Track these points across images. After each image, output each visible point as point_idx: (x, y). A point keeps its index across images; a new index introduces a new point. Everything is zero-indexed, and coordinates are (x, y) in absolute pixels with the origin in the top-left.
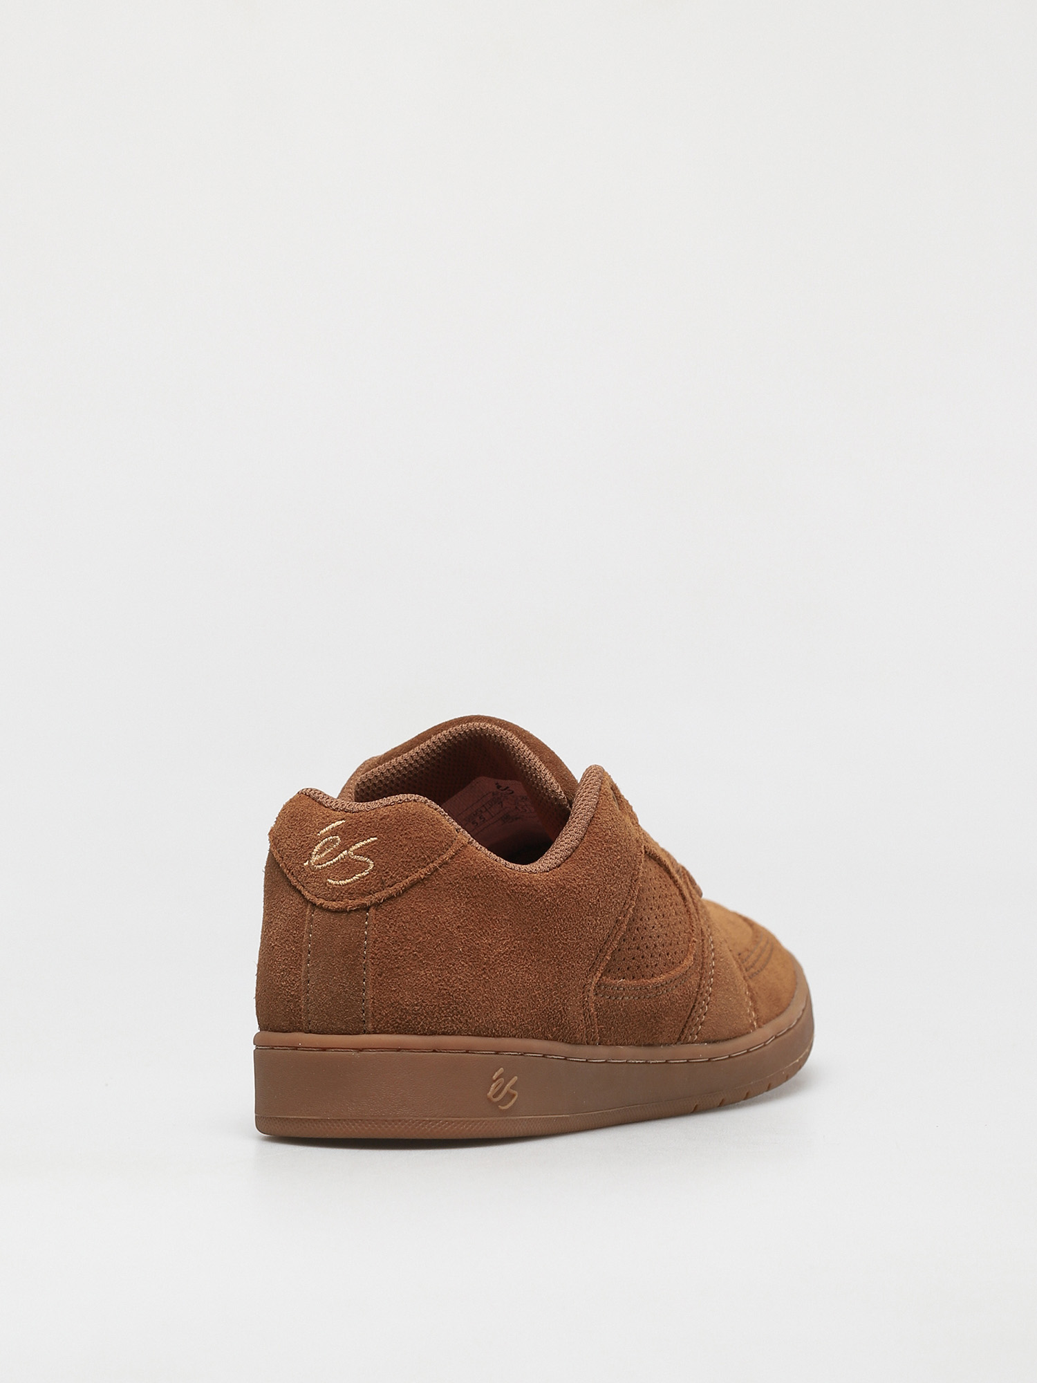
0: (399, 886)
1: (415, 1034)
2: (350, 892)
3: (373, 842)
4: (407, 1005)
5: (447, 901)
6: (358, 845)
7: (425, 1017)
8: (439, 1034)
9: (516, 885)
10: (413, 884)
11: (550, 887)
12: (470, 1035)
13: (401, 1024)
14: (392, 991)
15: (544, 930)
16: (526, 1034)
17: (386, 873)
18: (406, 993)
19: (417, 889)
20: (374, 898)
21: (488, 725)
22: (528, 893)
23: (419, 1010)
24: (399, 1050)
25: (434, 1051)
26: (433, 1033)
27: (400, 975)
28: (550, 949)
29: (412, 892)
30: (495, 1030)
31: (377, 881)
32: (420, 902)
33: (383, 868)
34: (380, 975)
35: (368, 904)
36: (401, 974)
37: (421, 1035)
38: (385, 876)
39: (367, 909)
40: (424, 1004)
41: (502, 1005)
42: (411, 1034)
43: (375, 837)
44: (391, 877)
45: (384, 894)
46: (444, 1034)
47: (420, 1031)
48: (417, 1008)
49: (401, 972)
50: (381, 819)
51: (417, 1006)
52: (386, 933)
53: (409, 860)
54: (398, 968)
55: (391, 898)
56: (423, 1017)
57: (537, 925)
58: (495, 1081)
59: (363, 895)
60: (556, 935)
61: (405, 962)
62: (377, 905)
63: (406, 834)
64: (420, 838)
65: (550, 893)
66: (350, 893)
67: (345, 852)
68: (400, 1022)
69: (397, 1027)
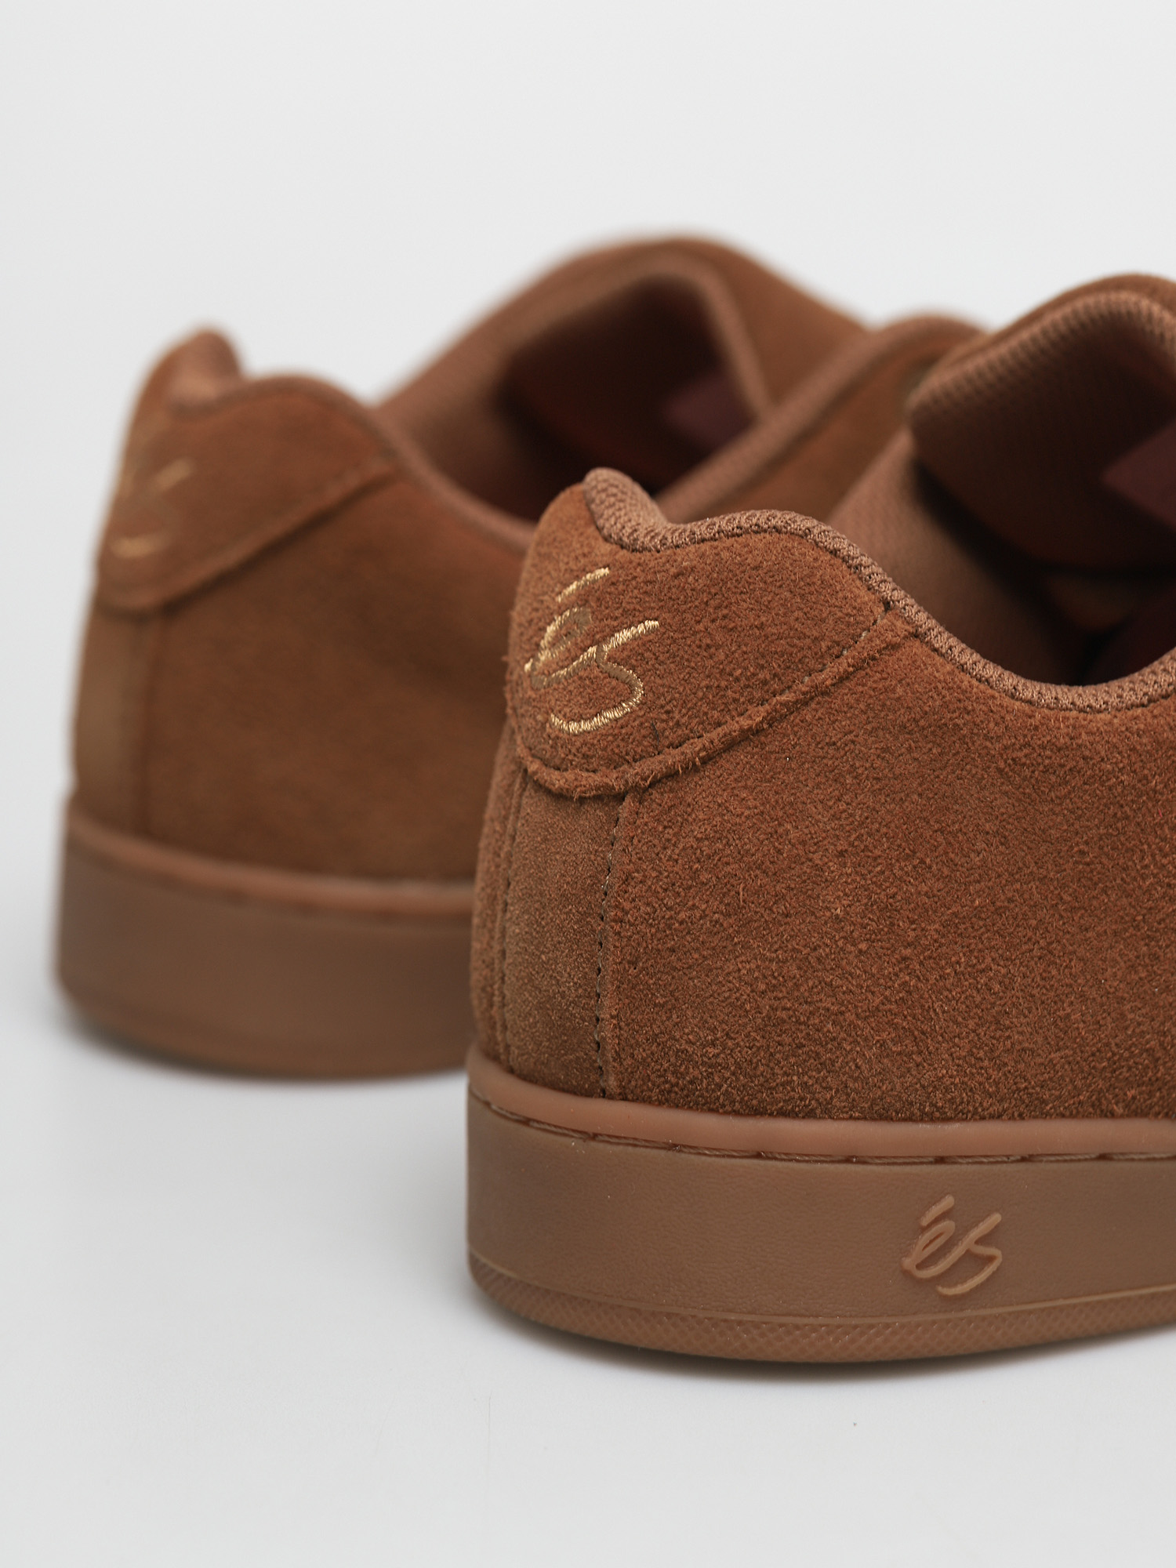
0: (693, 748)
1: (711, 1110)
2: (586, 752)
3: (650, 631)
4: (689, 1042)
5: (818, 785)
6: (623, 636)
7: (733, 1074)
8: (771, 1115)
9: (1028, 744)
10: (731, 745)
11: (1133, 749)
12: (858, 1119)
13: (677, 1084)
14: (655, 1005)
15: (1107, 855)
16: (1034, 1108)
17: (668, 712)
18: (689, 1013)
19: (741, 755)
20: (632, 773)
21: (1145, 303)
22: (1062, 766)
23: (716, 1056)
24: (672, 1147)
25: (758, 1156)
26: (758, 1112)
27: (675, 969)
28: (1124, 900)
29: (726, 762)
30: (932, 1105)
31: (643, 732)
32: (745, 787)
33: (662, 701)
34: (633, 963)
35: (619, 786)
36: (679, 965)
37: (726, 1113)
38: (663, 721)
39: (620, 798)
40: (730, 1043)
41: (956, 1045)
42: (702, 1110)
43: (656, 619)
44: (678, 724)
45: (653, 766)
46: (783, 1114)
47: (723, 1106)
48: (712, 1051)
49: (679, 960)
50: (676, 576)
51: (714, 1045)
52: (652, 861)
53: (723, 684)
54: (672, 950)
55: (671, 775)
56: (727, 1074)
57: (1087, 843)
58: (924, 1229)
59: (614, 763)
60: (1146, 867)
61: (688, 938)
62: (641, 791)
63: (725, 617)
64: (761, 627)
65: (1131, 764)
66: (585, 756)
67: (592, 650)
68: (673, 1080)
69: (669, 1092)
